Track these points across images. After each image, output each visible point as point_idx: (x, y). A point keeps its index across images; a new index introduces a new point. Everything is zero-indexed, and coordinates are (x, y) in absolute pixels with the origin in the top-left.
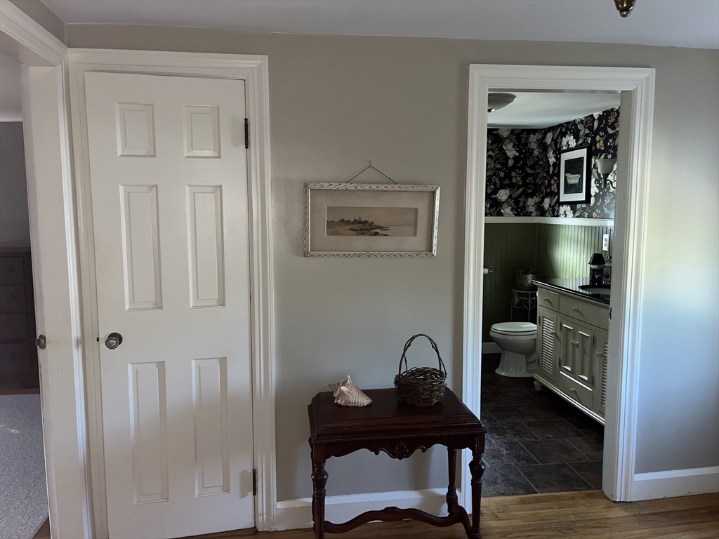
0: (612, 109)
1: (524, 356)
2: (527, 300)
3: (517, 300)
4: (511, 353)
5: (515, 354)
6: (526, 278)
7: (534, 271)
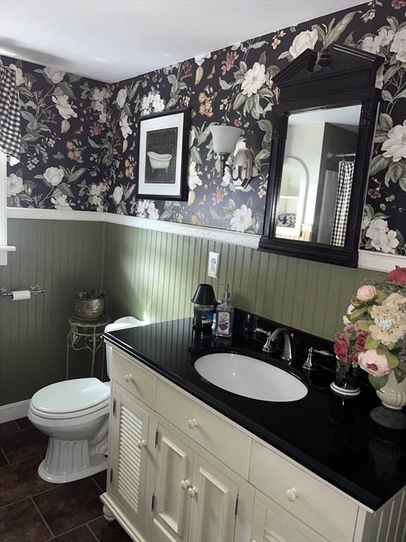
0: (229, 49)
1: (86, 442)
2: (91, 338)
3: (75, 338)
4: (63, 442)
5: (71, 443)
6: (89, 307)
7: (101, 292)
